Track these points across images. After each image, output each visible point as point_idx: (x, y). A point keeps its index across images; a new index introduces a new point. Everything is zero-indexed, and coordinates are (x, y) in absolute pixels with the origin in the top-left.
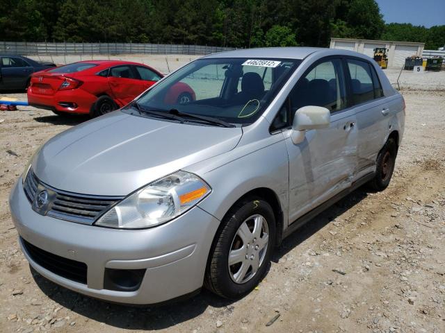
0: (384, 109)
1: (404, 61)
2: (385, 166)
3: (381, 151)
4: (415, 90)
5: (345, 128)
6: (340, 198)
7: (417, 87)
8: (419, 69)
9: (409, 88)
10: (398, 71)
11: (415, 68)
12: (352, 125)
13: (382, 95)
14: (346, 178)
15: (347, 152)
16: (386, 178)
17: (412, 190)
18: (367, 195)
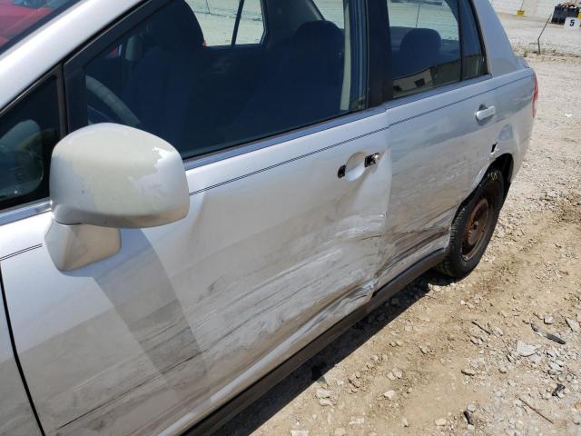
0: (482, 108)
1: (553, 10)
2: (475, 227)
3: (465, 203)
4: (562, 55)
5: (342, 172)
6: (331, 339)
7: (567, 51)
8: (572, 23)
9: (554, 51)
10: (539, 24)
11: (568, 20)
12: (369, 161)
13: (484, 72)
14: (352, 291)
15: (354, 231)
16: (475, 251)
17: (526, 280)
18: (427, 290)
